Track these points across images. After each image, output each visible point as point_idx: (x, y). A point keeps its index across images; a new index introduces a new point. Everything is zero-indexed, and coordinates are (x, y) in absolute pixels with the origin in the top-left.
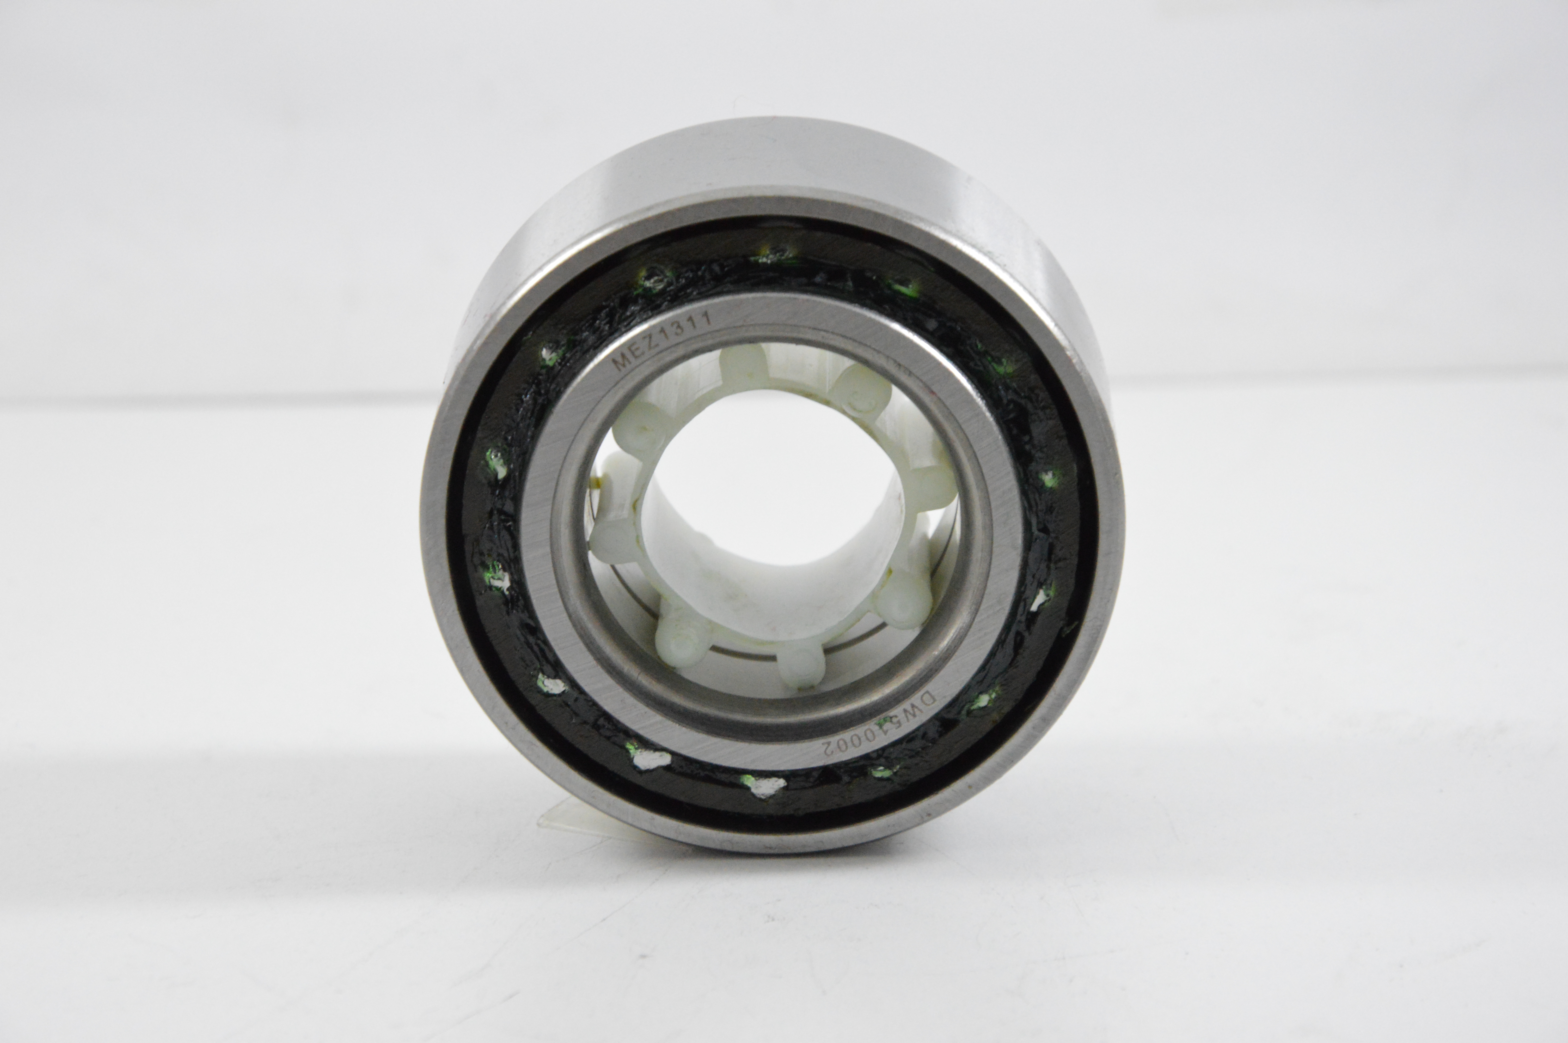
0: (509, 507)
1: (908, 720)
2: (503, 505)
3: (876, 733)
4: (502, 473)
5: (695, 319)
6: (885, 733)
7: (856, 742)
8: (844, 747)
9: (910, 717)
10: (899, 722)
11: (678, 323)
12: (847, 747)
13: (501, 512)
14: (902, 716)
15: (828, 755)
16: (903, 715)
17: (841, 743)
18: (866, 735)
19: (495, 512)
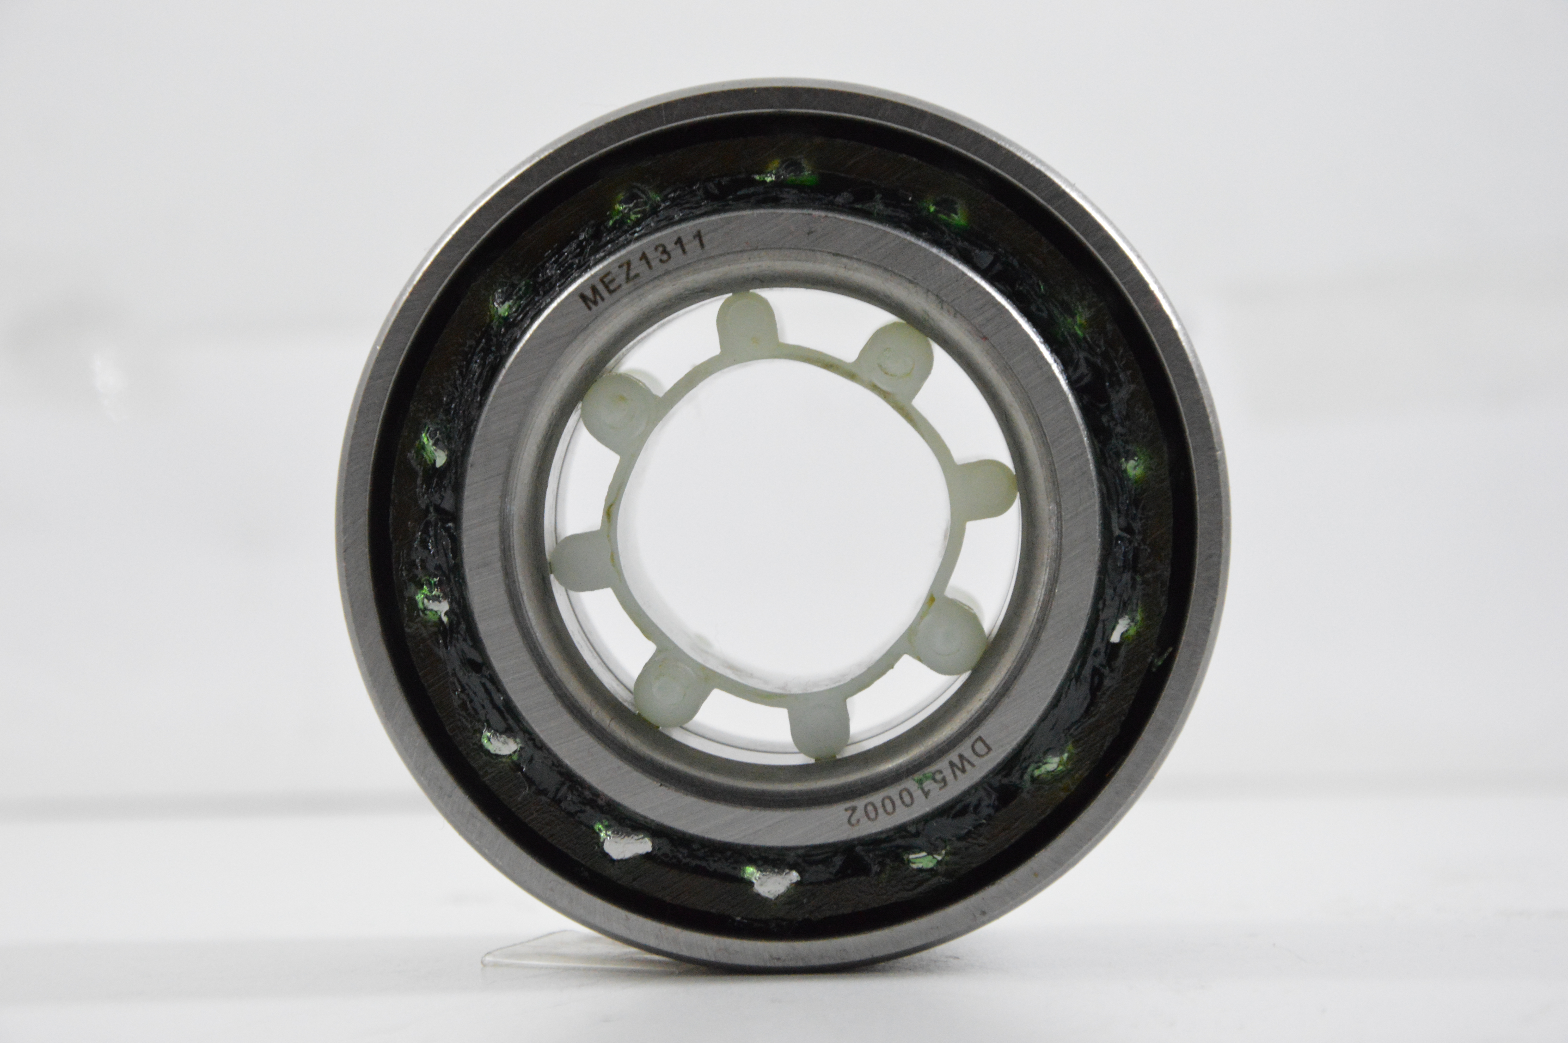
0: (447, 504)
1: (955, 776)
2: (442, 498)
3: (915, 795)
4: (441, 459)
5: (685, 241)
6: (926, 794)
7: (889, 807)
8: (872, 815)
9: (958, 773)
10: (944, 780)
11: (664, 246)
12: (877, 814)
13: (438, 509)
14: (948, 773)
15: (852, 825)
16: (950, 771)
17: (870, 808)
18: (901, 798)
19: (432, 509)
